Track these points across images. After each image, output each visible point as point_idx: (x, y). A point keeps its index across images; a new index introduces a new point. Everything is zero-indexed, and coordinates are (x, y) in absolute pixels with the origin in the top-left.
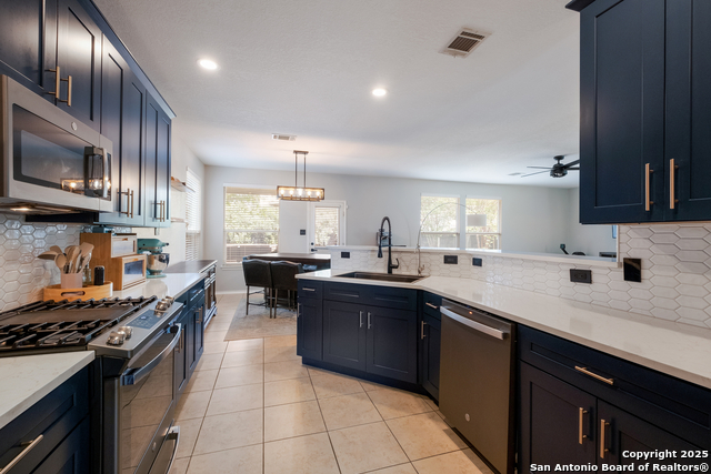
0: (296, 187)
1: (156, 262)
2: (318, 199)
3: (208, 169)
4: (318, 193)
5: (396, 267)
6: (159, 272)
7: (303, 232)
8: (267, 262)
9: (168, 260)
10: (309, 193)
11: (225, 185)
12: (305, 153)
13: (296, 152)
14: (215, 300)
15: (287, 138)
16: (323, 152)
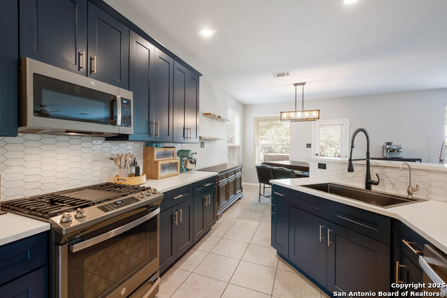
0: (296, 111)
1: (189, 163)
2: (314, 119)
3: (245, 107)
4: (315, 114)
5: (377, 184)
6: (191, 170)
7: (309, 146)
8: (270, 167)
9: (195, 163)
10: (307, 115)
11: (255, 116)
12: (303, 84)
13: (296, 85)
14: (241, 188)
15: (283, 75)
16: (317, 80)
